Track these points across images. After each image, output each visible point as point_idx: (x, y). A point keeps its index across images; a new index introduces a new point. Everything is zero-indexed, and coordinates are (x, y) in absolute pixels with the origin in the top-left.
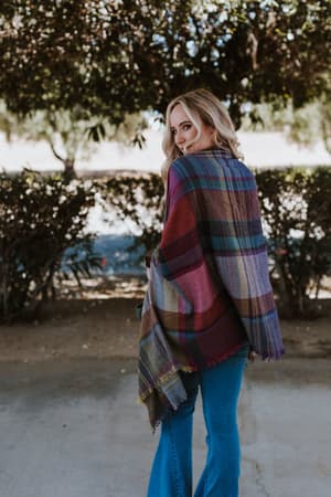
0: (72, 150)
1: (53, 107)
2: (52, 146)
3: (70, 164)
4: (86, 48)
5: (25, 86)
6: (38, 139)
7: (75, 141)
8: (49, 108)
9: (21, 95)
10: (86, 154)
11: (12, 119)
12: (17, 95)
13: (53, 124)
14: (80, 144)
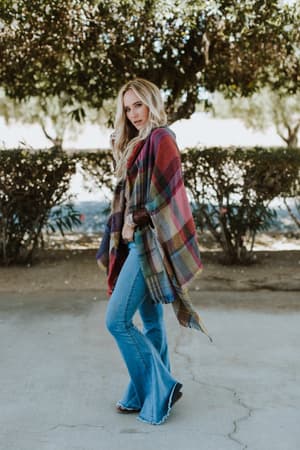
0: (61, 131)
1: (44, 94)
2: (43, 128)
3: (59, 143)
4: (70, 46)
5: (21, 77)
6: (32, 122)
7: (63, 123)
8: (40, 95)
9: (18, 84)
10: (73, 135)
11: (10, 104)
12: (14, 83)
13: (44, 108)
14: (68, 127)
